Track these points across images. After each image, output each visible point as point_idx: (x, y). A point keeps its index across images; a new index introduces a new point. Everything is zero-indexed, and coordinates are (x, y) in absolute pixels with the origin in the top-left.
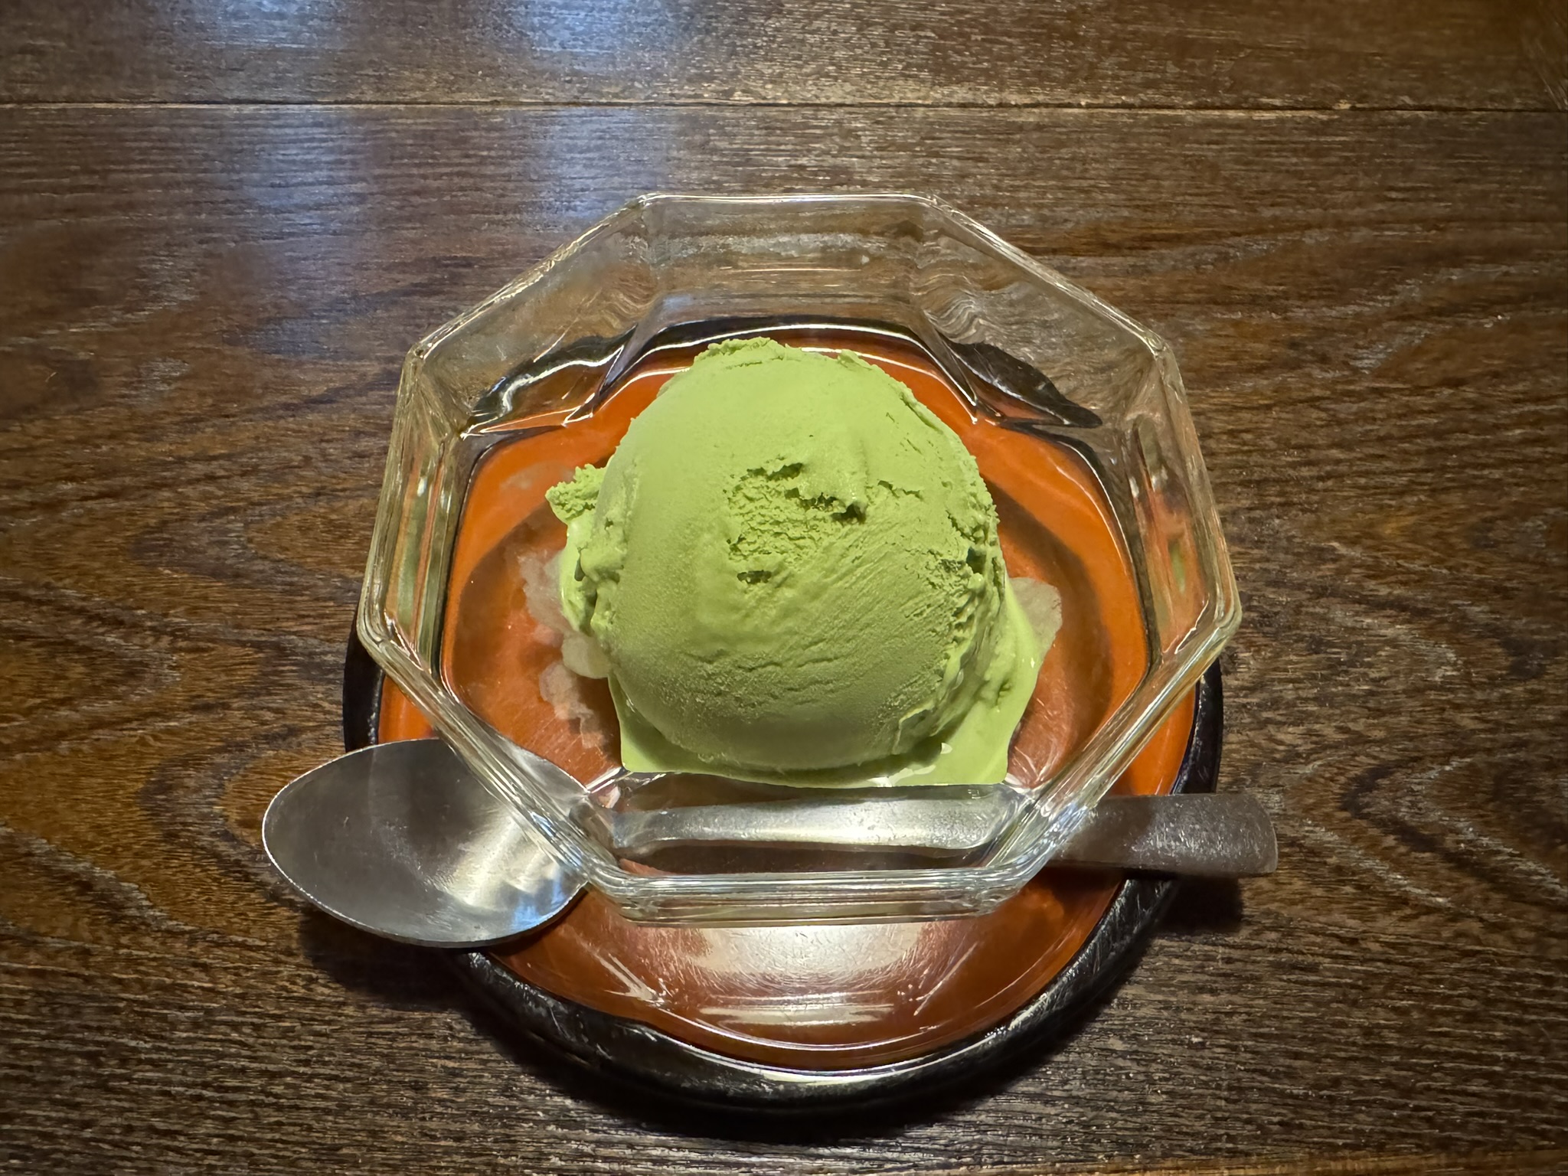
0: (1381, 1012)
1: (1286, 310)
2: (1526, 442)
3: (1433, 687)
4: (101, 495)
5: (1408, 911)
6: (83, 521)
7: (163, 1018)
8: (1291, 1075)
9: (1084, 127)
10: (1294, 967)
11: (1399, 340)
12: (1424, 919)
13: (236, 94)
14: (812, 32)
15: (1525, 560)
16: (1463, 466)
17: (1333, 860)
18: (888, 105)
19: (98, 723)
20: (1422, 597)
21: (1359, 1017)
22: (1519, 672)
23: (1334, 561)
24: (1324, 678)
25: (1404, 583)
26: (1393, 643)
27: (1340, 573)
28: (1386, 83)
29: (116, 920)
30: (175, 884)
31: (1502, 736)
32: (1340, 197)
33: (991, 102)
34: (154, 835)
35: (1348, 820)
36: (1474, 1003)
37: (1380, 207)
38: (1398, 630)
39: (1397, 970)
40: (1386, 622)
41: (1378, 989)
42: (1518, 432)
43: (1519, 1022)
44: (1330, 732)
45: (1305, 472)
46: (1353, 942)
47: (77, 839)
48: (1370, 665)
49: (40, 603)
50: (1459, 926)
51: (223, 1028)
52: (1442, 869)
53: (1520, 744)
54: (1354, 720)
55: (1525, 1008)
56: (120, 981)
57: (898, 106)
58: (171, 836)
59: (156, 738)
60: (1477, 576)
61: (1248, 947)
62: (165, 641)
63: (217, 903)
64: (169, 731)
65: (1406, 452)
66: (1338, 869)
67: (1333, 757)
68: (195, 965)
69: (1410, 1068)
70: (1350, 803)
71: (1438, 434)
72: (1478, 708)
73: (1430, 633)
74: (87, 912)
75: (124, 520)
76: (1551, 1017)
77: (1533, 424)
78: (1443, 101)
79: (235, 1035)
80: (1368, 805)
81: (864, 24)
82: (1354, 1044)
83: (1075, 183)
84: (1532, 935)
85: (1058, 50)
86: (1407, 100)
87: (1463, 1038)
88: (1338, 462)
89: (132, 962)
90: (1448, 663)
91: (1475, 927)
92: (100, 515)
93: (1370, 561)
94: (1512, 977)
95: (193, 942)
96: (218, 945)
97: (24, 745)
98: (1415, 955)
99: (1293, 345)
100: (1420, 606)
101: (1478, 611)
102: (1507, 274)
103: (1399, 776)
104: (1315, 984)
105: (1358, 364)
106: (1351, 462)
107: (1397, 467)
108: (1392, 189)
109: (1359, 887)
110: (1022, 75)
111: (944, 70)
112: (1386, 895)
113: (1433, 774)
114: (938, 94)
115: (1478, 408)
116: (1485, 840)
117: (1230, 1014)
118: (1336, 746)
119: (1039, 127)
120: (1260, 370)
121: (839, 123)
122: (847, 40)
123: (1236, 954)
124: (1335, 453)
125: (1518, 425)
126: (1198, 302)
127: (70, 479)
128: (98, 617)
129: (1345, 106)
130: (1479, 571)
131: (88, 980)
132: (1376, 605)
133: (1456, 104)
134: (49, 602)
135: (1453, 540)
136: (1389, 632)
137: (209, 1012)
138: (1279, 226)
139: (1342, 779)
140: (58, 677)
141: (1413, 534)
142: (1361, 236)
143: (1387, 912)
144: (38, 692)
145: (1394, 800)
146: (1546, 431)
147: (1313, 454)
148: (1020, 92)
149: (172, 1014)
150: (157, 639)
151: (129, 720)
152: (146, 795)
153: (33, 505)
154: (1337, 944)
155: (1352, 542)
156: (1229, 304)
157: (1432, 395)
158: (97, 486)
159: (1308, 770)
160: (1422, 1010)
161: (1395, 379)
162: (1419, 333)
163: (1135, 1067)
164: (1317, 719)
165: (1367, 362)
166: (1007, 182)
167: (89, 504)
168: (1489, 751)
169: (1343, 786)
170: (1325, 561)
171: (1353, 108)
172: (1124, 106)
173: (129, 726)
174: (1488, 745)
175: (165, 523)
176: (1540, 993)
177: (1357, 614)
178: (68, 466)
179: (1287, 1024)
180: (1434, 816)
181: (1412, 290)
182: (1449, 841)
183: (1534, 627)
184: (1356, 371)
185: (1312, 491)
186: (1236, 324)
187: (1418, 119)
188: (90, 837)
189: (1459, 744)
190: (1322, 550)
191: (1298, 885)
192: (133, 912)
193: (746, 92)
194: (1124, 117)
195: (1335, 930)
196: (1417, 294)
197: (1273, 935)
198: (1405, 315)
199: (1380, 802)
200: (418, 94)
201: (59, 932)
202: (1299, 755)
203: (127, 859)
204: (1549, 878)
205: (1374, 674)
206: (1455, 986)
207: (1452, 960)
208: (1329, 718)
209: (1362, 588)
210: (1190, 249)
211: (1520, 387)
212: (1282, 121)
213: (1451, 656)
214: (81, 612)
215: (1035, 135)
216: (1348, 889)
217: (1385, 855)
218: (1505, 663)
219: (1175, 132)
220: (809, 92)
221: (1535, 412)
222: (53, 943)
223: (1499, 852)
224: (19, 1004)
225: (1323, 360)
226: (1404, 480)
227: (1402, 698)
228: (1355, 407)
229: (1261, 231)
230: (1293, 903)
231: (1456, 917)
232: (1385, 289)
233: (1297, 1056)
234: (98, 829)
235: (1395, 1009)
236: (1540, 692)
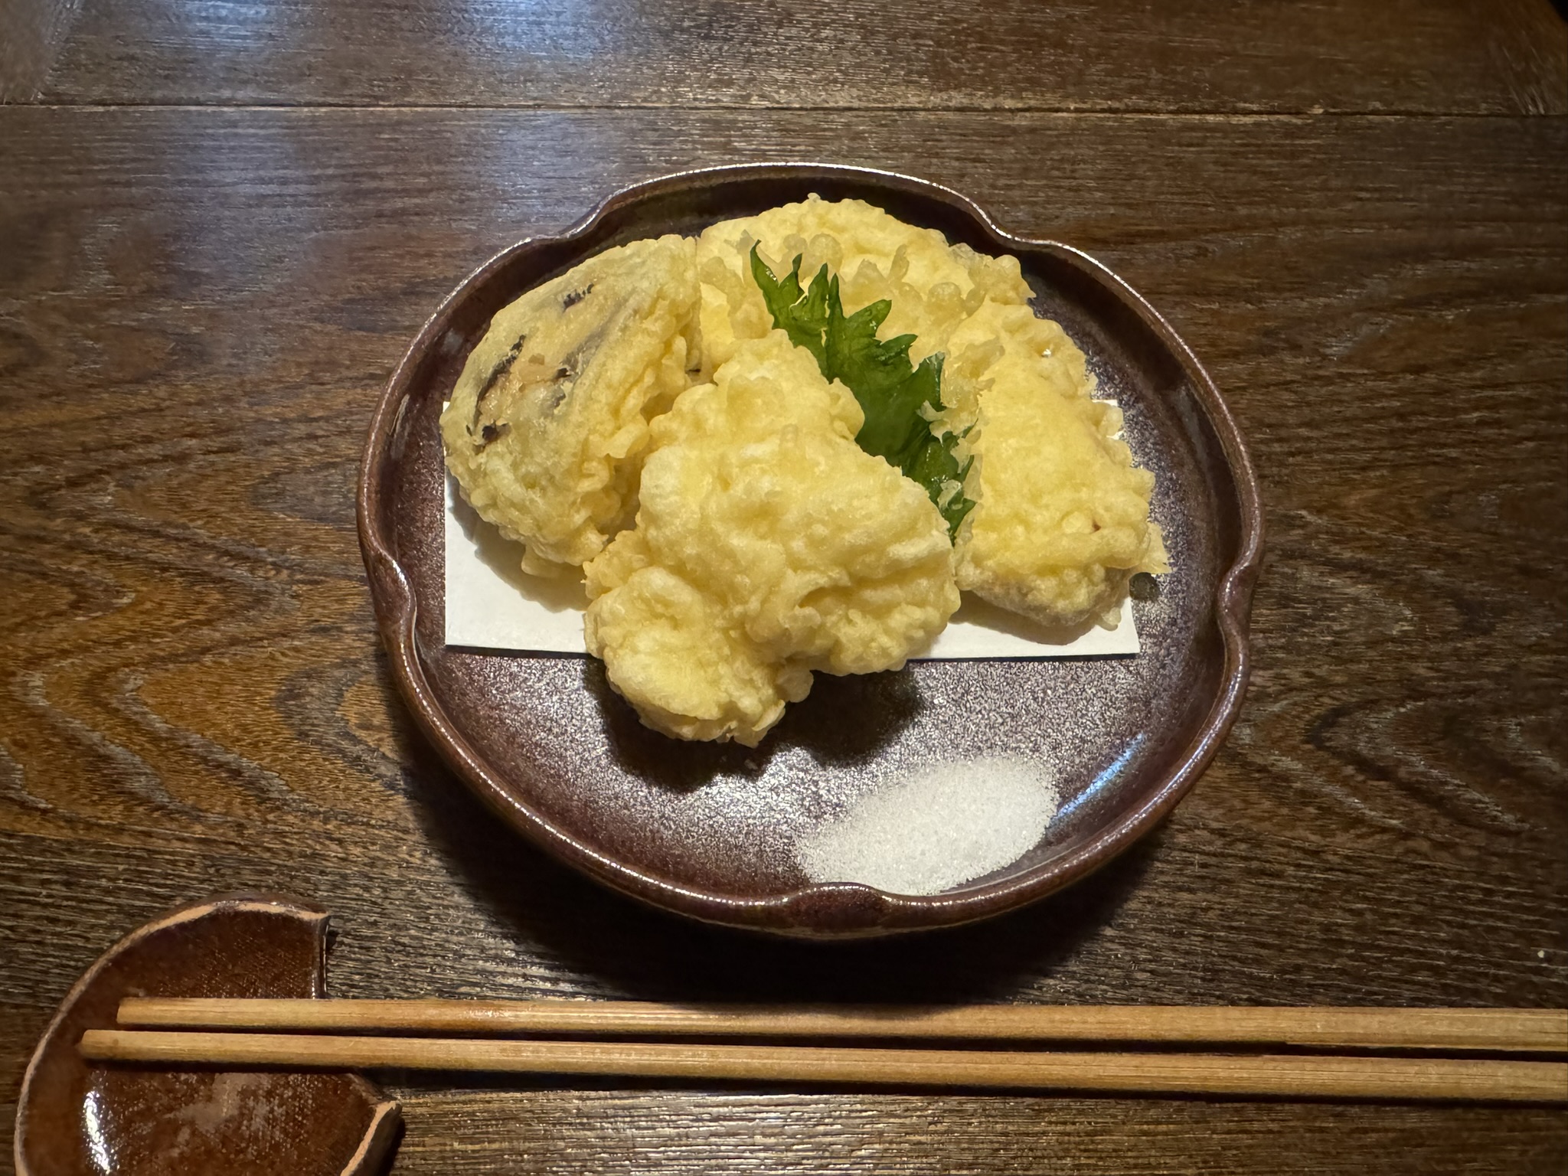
0: (1339, 913)
1: (1260, 300)
2: (1482, 423)
3: (1393, 640)
4: (221, 451)
5: (1364, 830)
6: (208, 471)
7: (307, 880)
8: (1258, 961)
9: (1073, 130)
10: (1263, 873)
11: (1365, 330)
12: (1378, 837)
13: (308, 98)
14: (821, 41)
15: (1478, 530)
16: (1423, 445)
17: (1298, 785)
18: (892, 109)
19: (234, 641)
20: (1382, 561)
21: (1318, 917)
22: (1469, 629)
23: (1302, 527)
24: (1294, 630)
25: (1365, 548)
26: (1356, 600)
27: (1309, 537)
28: (1358, 89)
29: (263, 801)
30: (309, 774)
31: (1452, 684)
32: (1314, 196)
33: (987, 106)
34: (287, 733)
35: (1312, 751)
36: (1421, 908)
37: (1349, 206)
38: (1361, 590)
39: (1354, 878)
40: (1349, 581)
41: (1336, 893)
42: (1475, 415)
43: (1463, 926)
44: (1295, 675)
45: (1277, 447)
46: (1315, 853)
47: (225, 735)
48: (1334, 619)
49: (177, 540)
50: (1411, 844)
51: (358, 890)
52: (1396, 796)
53: (1468, 692)
54: (1319, 666)
55: (1468, 914)
56: (269, 850)
57: (901, 110)
58: (303, 735)
59: (283, 654)
60: (1433, 543)
61: (1222, 855)
62: (285, 573)
63: (344, 790)
64: (296, 649)
65: (1368, 431)
66: (1302, 793)
67: (1296, 697)
68: (332, 839)
69: (1363, 959)
70: (1313, 737)
71: (1401, 416)
72: (1430, 659)
73: (1388, 593)
74: (239, 793)
75: (241, 471)
76: (1490, 922)
77: (1487, 408)
78: (1411, 106)
79: (366, 895)
80: (1330, 739)
81: (868, 33)
82: (1313, 938)
83: (1065, 183)
84: (1475, 853)
85: (1049, 55)
86: (1378, 105)
87: (1412, 937)
88: (1308, 439)
89: (279, 835)
90: (1405, 619)
91: (1424, 846)
92: (222, 467)
93: (1335, 529)
94: (1457, 888)
95: (326, 821)
96: (349, 824)
97: (174, 657)
98: (1371, 867)
99: (1267, 333)
100: (1380, 569)
101: (1434, 575)
102: (1469, 270)
103: (1359, 715)
104: (1280, 887)
105: (1328, 351)
106: (1319, 440)
107: (1362, 445)
108: (1361, 189)
109: (1319, 808)
110: (1013, 82)
111: (942, 77)
112: (1345, 815)
113: (1389, 715)
114: (935, 100)
115: (1438, 392)
116: (1435, 772)
117: (1206, 910)
118: (1301, 689)
119: (1032, 130)
120: (1235, 355)
121: (847, 125)
122: (853, 48)
123: (1213, 860)
124: (1304, 432)
125: (1476, 409)
126: (1177, 293)
127: (192, 435)
128: (227, 553)
129: (1318, 110)
130: (1436, 539)
131: (244, 848)
132: (1338, 567)
133: (1424, 109)
134: (186, 540)
135: (1412, 511)
136: (1352, 591)
137: (345, 877)
138: (1254, 224)
139: (1307, 717)
140: (199, 602)
141: (1374, 505)
142: (1330, 234)
143: (1346, 830)
144: (183, 614)
145: (1353, 736)
146: (1503, 414)
147: (1283, 433)
148: (1012, 97)
149: (314, 877)
150: (278, 572)
151: (261, 639)
152: (280, 700)
153: (166, 458)
154: (1299, 855)
155: (1319, 511)
156: (1207, 295)
157: (1395, 380)
158: (216, 442)
159: (1276, 708)
160: (1373, 911)
161: (1362, 366)
162: (1385, 324)
163: (1122, 950)
164: (1285, 664)
165: (1336, 349)
166: (1001, 182)
167: (212, 458)
168: (1441, 696)
169: (1309, 723)
170: (1293, 527)
171: (1326, 113)
172: (1111, 110)
173: (260, 643)
174: (1441, 690)
175: (278, 474)
176: (1481, 902)
177: (1322, 574)
178: (190, 425)
179: (1257, 921)
180: (1389, 751)
181: (1378, 285)
182: (1402, 773)
183: (1486, 589)
184: (1325, 357)
185: (1282, 464)
186: (1214, 313)
187: (1389, 123)
188: (236, 733)
189: (1414, 690)
190: (1293, 518)
191: (1267, 804)
192: (276, 795)
193: (762, 97)
194: (1110, 121)
195: (1297, 843)
196: (1384, 290)
197: (1243, 846)
198: (1372, 307)
199: (1341, 738)
200: (468, 98)
201: (218, 809)
202: (1269, 695)
203: (267, 752)
204: (1492, 807)
205: (1336, 627)
206: (1404, 893)
207: (1401, 872)
208: (1295, 664)
209: (1328, 551)
210: (1172, 244)
211: (1478, 374)
212: (1256, 124)
213: (1408, 613)
214: (213, 547)
215: (1028, 137)
216: (1312, 810)
217: (1345, 782)
218: (1456, 620)
219: (1158, 135)
220: (820, 97)
221: (1492, 398)
222: (212, 818)
223: (1446, 783)
224: (190, 864)
225: (1295, 348)
226: (1367, 457)
227: (1361, 649)
228: (1324, 391)
229: (1237, 228)
230: (1261, 819)
231: (1406, 836)
232: (1354, 283)
233: (1264, 946)
234: (245, 728)
235: (1351, 911)
236: (1488, 647)
